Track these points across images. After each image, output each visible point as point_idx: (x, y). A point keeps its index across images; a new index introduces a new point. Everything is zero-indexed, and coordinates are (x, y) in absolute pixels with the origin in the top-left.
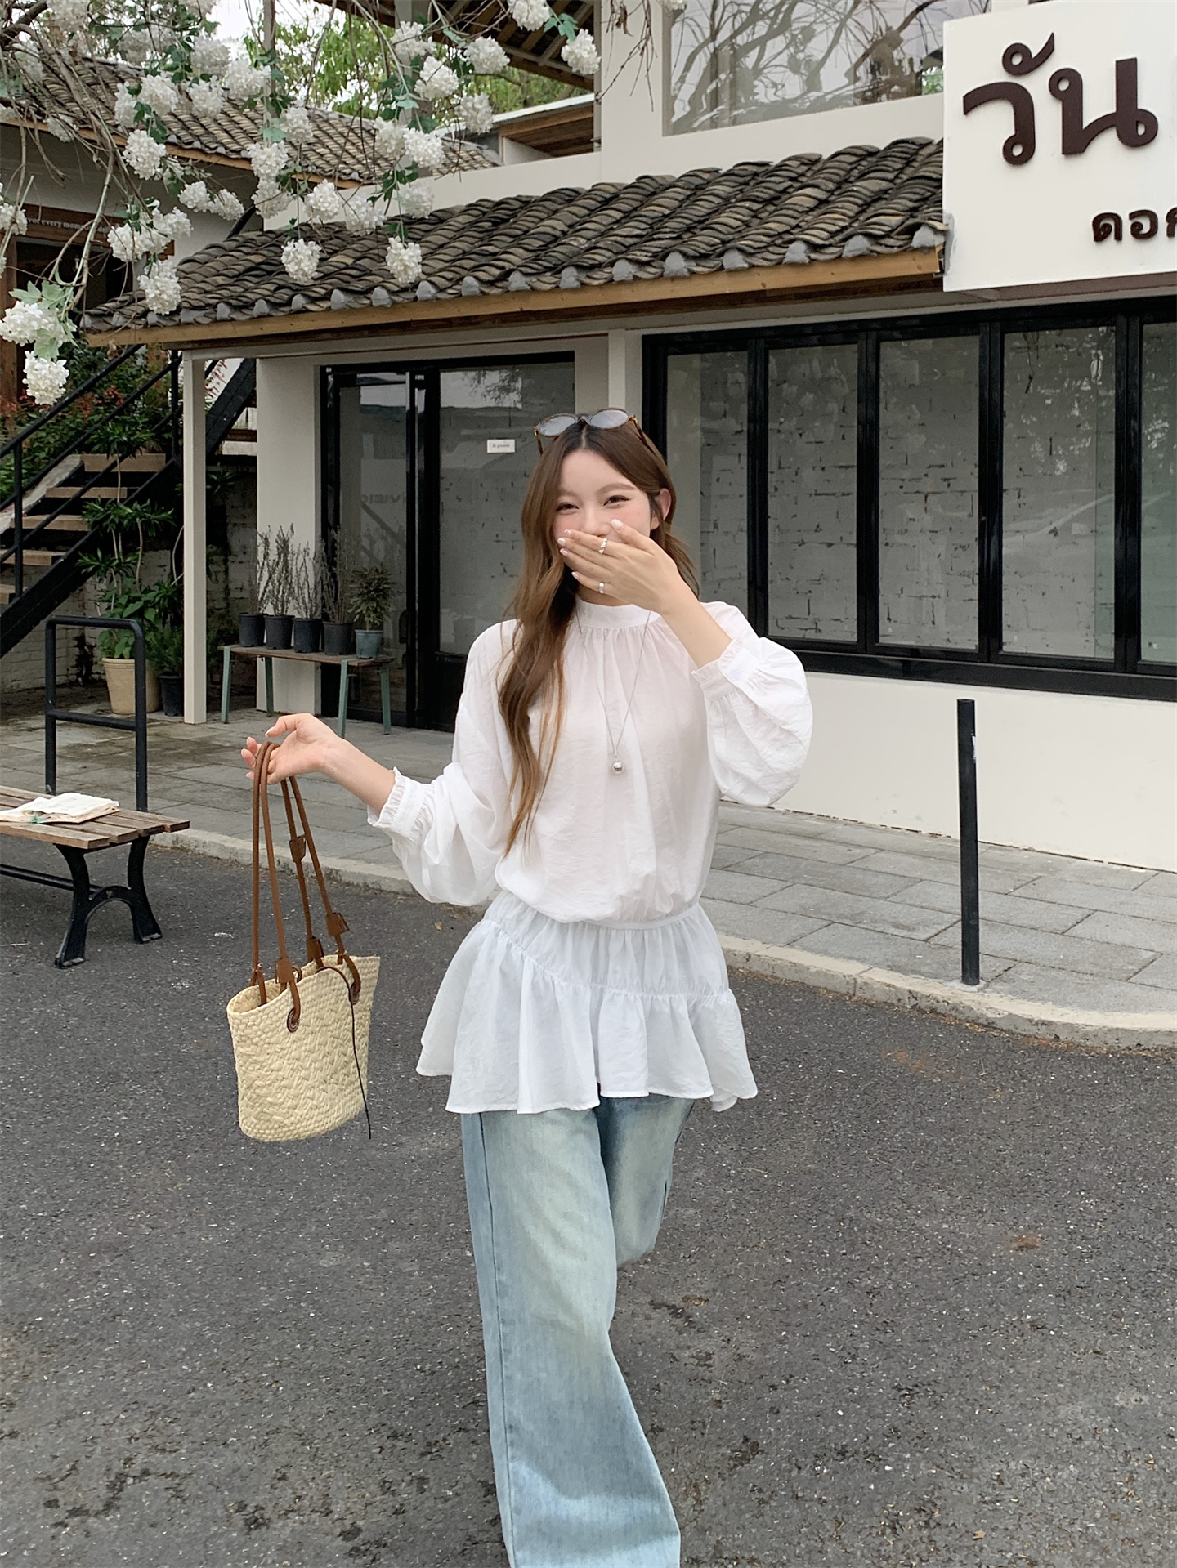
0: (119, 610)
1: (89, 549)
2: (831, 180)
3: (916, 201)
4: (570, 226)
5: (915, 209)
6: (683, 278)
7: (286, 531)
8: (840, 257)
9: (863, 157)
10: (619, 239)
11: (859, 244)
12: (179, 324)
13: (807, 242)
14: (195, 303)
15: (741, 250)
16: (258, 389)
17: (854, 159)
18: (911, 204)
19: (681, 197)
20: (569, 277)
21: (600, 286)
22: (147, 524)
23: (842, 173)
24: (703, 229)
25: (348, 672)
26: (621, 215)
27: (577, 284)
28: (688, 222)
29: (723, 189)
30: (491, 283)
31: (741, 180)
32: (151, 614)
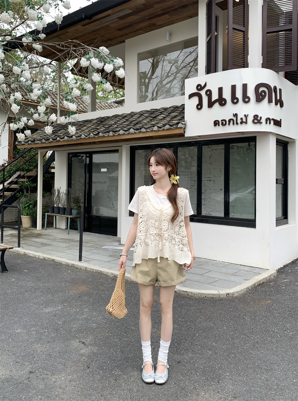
0: (24, 205)
1: (19, 192)
2: (167, 113)
3: (181, 118)
4: (115, 123)
5: (181, 119)
6: (133, 134)
7: (59, 188)
8: (164, 129)
9: (175, 108)
10: (123, 125)
11: (167, 127)
12: (35, 144)
13: (157, 126)
14: (38, 139)
15: (145, 128)
16: (55, 158)
17: (173, 108)
18: (180, 118)
19: (138, 116)
20: (111, 134)
21: (117, 135)
22: (30, 186)
23: (170, 111)
24: (140, 123)
25: (70, 219)
26: (126, 120)
27: (112, 135)
28: (137, 122)
29: (146, 115)
30: (96, 135)
31: (150, 113)
32: (31, 206)
